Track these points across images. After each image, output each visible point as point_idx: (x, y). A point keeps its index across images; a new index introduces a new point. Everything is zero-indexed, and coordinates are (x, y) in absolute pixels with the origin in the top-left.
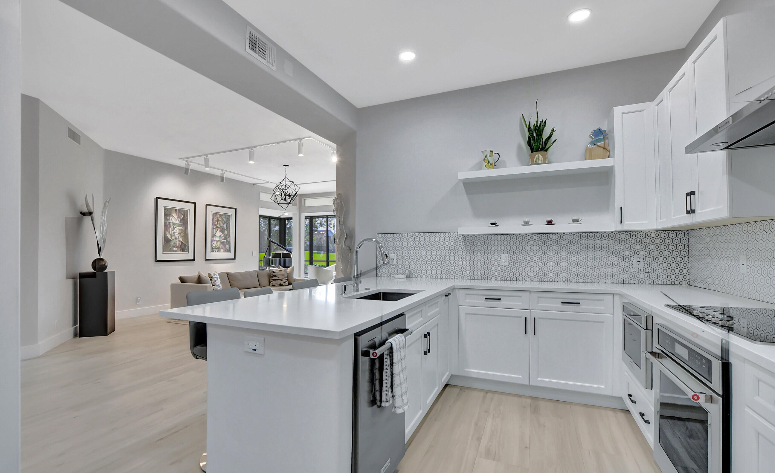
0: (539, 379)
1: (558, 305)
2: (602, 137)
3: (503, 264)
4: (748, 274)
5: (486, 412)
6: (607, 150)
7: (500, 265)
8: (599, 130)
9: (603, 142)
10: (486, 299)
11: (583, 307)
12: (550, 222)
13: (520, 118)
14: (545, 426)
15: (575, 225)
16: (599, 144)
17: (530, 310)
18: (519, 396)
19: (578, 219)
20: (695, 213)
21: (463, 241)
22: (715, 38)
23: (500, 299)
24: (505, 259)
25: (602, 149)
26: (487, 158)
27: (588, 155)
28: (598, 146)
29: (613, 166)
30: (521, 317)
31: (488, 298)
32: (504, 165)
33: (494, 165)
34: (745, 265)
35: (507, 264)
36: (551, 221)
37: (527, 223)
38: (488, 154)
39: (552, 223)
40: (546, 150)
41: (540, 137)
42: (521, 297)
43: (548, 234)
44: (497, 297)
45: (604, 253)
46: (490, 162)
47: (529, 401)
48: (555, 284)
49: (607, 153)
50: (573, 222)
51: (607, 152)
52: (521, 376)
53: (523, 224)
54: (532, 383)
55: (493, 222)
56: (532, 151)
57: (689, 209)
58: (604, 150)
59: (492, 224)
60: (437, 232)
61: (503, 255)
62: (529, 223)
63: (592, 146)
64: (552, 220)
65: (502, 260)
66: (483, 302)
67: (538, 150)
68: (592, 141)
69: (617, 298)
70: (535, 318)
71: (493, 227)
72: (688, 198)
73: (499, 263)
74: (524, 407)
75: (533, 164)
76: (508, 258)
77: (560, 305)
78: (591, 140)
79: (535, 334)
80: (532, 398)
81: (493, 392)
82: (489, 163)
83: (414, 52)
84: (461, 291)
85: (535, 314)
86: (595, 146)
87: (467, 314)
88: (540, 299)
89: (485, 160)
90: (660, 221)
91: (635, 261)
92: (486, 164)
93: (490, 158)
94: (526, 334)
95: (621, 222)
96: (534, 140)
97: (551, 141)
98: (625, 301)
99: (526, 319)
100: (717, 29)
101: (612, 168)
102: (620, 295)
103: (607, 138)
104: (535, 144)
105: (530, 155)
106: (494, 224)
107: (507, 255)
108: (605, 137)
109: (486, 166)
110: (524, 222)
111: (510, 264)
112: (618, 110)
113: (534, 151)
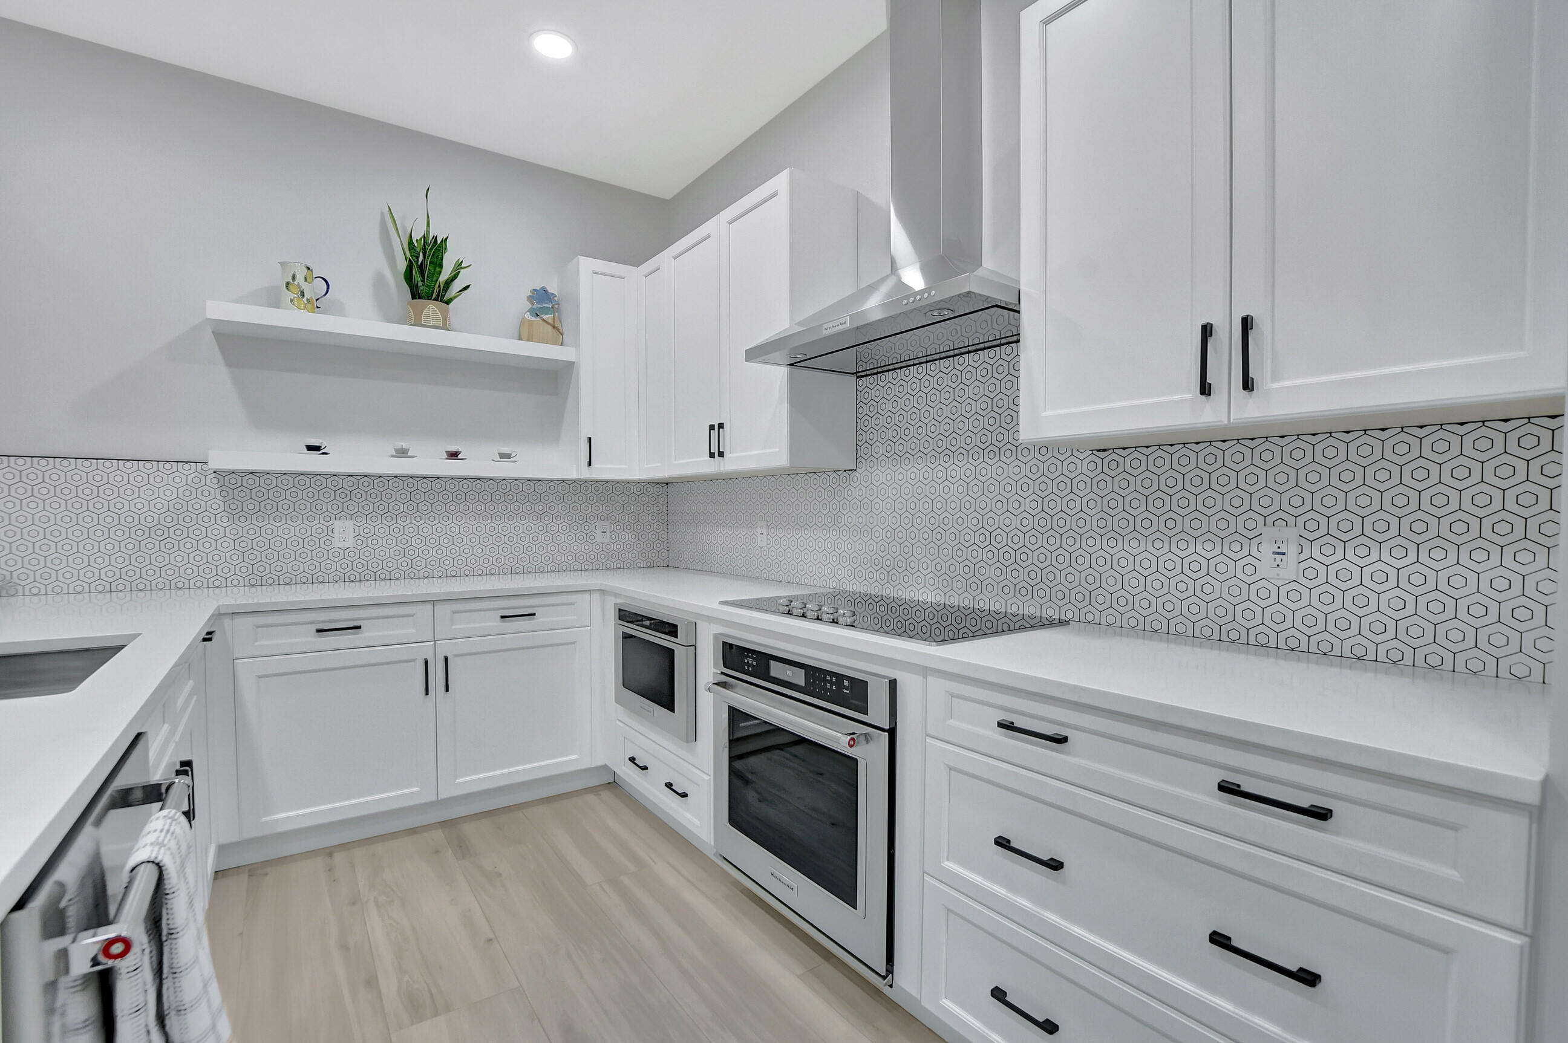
0: (458, 781)
1: (495, 624)
2: (549, 306)
3: (338, 543)
4: (769, 547)
5: (354, 903)
6: (560, 332)
7: (331, 547)
8: (543, 290)
9: (551, 314)
10: (319, 631)
11: (540, 622)
12: (454, 455)
13: (382, 214)
14: (500, 875)
15: (505, 464)
16: (545, 317)
17: (435, 641)
18: (413, 831)
19: (510, 453)
20: (723, 457)
21: (216, 486)
22: (775, 194)
23: (359, 627)
24: (344, 532)
25: (550, 327)
26: (296, 283)
27: (524, 333)
28: (543, 319)
29: (574, 363)
30: (413, 660)
31: (325, 628)
32: (339, 310)
33: (315, 305)
34: (765, 534)
35: (350, 543)
36: (456, 452)
37: (403, 453)
38: (301, 275)
39: (459, 457)
40: (448, 302)
41: (438, 269)
42: (413, 616)
43: (445, 480)
44: (352, 622)
45: (551, 518)
46: (307, 295)
47: (439, 835)
48: (462, 581)
49: (559, 337)
50: (501, 458)
51: (560, 335)
52: (417, 789)
53: (395, 454)
54: (445, 794)
55: (314, 442)
56: (415, 294)
57: (714, 450)
58: (555, 331)
59: (310, 448)
60: (97, 459)
61: (337, 524)
62: (407, 454)
63: (533, 318)
64: (460, 450)
65: (336, 535)
66: (314, 639)
67: (429, 297)
68: (531, 308)
69: (596, 596)
70: (446, 659)
71: (315, 456)
72: (714, 432)
73: (327, 543)
74: (437, 852)
75: (418, 324)
76: (352, 531)
77: (497, 623)
78: (529, 306)
79: (447, 690)
80: (443, 824)
81: (344, 846)
82: (303, 296)
84: (239, 621)
85: (446, 648)
86: (538, 319)
87: (260, 677)
88: (455, 614)
89: (290, 287)
90: (646, 466)
91: (599, 532)
92: (292, 296)
93: (305, 286)
94: (427, 694)
95: (590, 464)
96: (422, 273)
97: (457, 286)
98: (619, 601)
99: (426, 662)
100: (781, 182)
101: (570, 366)
102: (602, 592)
103: (558, 310)
104: (423, 281)
105: (409, 303)
106: (317, 448)
107: (349, 524)
108: (555, 309)
109: (292, 301)
110: (397, 451)
111: (360, 543)
112: (586, 265)
113: (420, 298)
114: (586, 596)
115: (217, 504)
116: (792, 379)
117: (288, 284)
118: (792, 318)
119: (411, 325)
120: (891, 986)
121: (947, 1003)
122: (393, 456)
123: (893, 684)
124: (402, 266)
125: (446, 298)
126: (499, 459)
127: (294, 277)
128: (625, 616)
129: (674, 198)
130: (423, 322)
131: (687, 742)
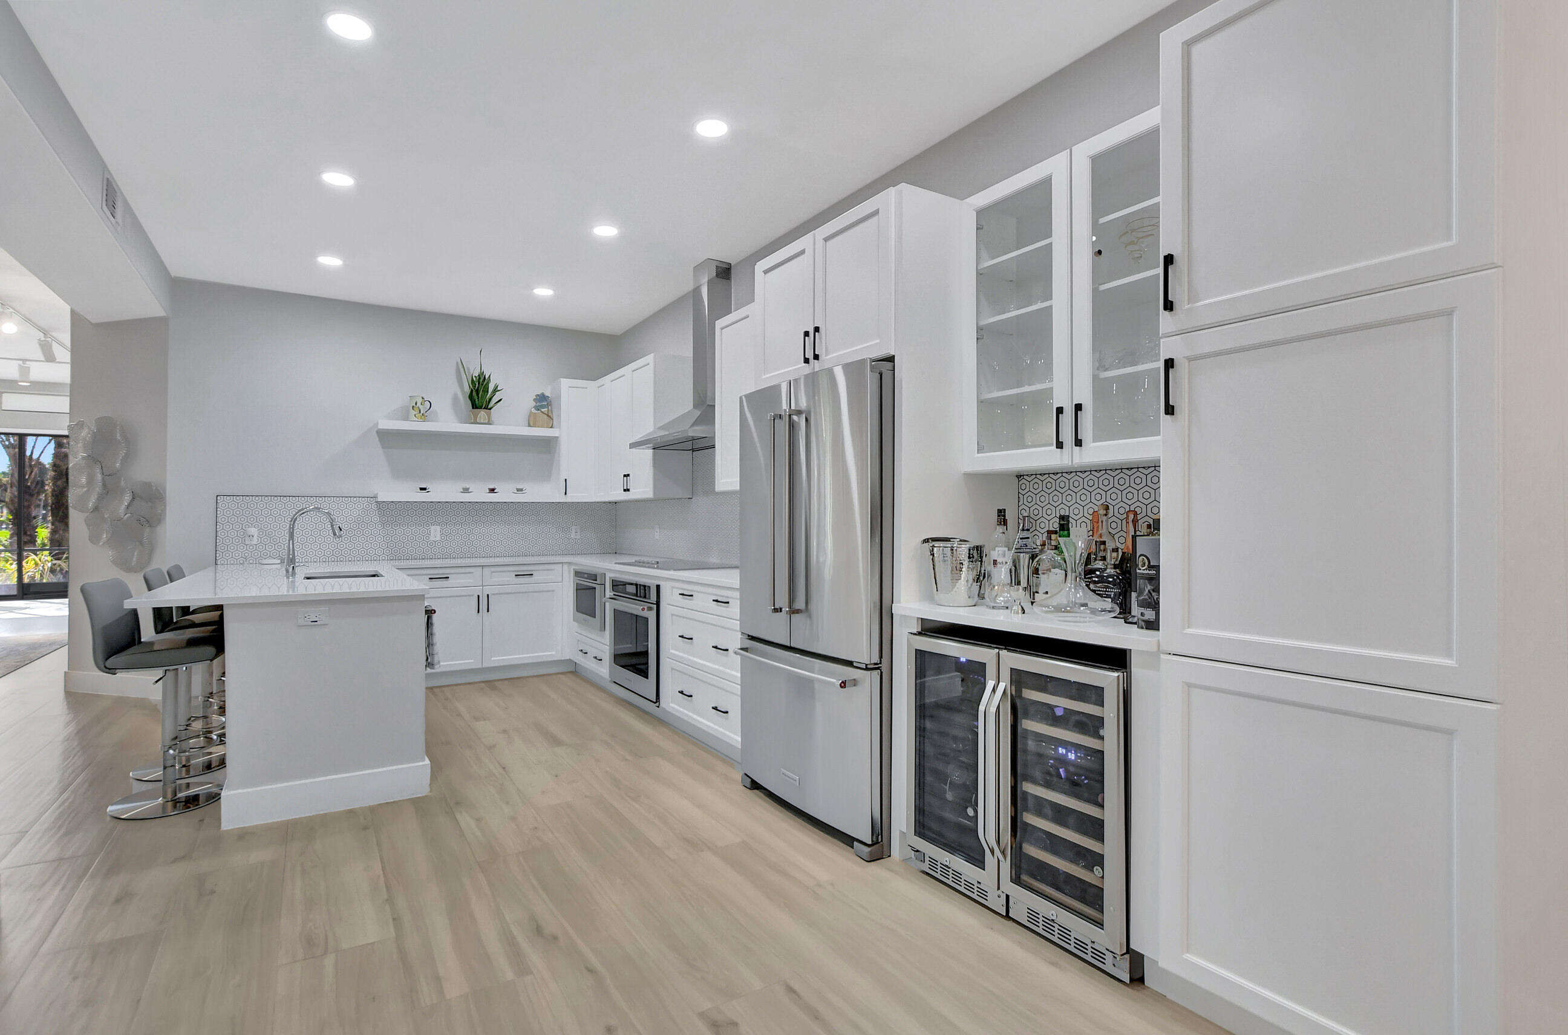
0: (494, 659)
1: (513, 579)
2: (546, 403)
3: (432, 538)
6: (551, 418)
7: (430, 540)
8: (543, 394)
9: (547, 408)
10: (431, 579)
11: (536, 578)
12: (492, 490)
13: (457, 363)
15: (520, 494)
16: (543, 410)
17: (483, 586)
19: (522, 488)
20: (629, 491)
22: (648, 365)
23: (448, 577)
24: (435, 532)
25: (546, 416)
26: (417, 406)
27: (531, 421)
28: (542, 412)
29: (558, 437)
30: (472, 595)
31: (434, 578)
32: (435, 418)
33: (424, 417)
35: (438, 538)
37: (467, 490)
38: (419, 401)
39: (495, 491)
40: (490, 409)
41: (486, 394)
42: (472, 573)
43: (488, 504)
44: (445, 575)
45: (546, 524)
46: (422, 412)
49: (551, 422)
51: (551, 420)
52: (473, 661)
54: (485, 665)
55: (423, 486)
56: (475, 406)
57: (625, 488)
58: (548, 419)
59: (422, 489)
61: (433, 528)
62: (469, 491)
63: (536, 412)
64: (495, 488)
65: (432, 534)
67: (481, 407)
69: (566, 567)
70: (488, 595)
71: (423, 493)
72: (625, 478)
73: (427, 538)
75: (475, 422)
76: (440, 531)
77: (511, 578)
78: (534, 404)
79: (488, 611)
80: (486, 682)
82: (420, 413)
83: (341, 260)
85: (488, 590)
86: (539, 412)
88: (493, 574)
90: (598, 494)
91: (573, 532)
92: (415, 413)
93: (421, 407)
94: (478, 612)
95: (566, 494)
96: (478, 395)
97: (495, 400)
98: (576, 568)
99: (478, 596)
100: (650, 358)
101: (555, 439)
102: (569, 563)
103: (550, 405)
104: (478, 398)
105: (471, 411)
106: (424, 489)
107: (438, 528)
108: (549, 404)
109: (415, 415)
110: (463, 489)
111: (443, 538)
112: (565, 383)
113: (476, 408)
114: (561, 565)
115: (377, 519)
116: (654, 455)
117: (413, 407)
118: (655, 424)
119: (472, 423)
120: (658, 707)
121: (672, 705)
122: (462, 492)
123: (658, 587)
124: (467, 390)
125: (489, 407)
126: (516, 492)
127: (416, 404)
128: (578, 574)
129: (621, 335)
130: (478, 421)
131: (600, 631)
